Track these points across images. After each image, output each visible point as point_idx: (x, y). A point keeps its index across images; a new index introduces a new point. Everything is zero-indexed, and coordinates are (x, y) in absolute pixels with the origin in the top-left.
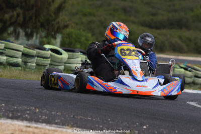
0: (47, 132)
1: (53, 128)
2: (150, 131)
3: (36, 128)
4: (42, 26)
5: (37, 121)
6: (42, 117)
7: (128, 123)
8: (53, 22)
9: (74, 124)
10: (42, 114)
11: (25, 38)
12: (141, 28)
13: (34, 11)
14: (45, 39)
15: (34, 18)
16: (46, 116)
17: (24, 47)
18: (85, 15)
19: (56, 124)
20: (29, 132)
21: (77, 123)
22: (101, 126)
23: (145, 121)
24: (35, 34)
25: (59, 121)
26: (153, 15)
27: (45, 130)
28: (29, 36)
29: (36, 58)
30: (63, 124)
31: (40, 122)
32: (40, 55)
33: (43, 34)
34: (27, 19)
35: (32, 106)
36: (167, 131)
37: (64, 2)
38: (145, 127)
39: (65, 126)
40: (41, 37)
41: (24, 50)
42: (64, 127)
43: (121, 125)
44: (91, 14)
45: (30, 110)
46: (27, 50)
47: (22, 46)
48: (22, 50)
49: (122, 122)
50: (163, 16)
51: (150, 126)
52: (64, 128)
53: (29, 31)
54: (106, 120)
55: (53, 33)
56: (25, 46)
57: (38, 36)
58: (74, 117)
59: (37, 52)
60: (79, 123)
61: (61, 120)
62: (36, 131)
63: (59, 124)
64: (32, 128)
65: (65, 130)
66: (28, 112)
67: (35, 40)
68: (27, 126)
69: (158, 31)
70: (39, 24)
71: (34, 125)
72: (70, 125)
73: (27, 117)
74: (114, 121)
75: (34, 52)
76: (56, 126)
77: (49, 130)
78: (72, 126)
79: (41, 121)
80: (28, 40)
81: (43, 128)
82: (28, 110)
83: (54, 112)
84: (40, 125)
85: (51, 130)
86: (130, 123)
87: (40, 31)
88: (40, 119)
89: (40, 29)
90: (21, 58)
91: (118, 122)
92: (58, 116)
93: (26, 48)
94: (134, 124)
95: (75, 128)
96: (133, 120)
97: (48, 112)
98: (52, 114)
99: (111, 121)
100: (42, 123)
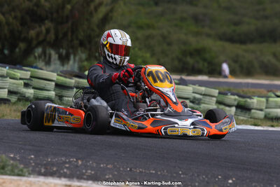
2: (238, 186)
3: (79, 186)
4: (82, 44)
5: (80, 178)
6: (86, 172)
7: (207, 177)
10: (86, 167)
11: (58, 62)
12: (219, 43)
13: (70, 24)
14: (85, 63)
15: (70, 34)
16: (92, 171)
17: (58, 75)
18: (140, 27)
19: (107, 180)
21: (135, 179)
23: (231, 173)
24: (72, 57)
25: (111, 176)
26: (236, 24)
28: (64, 59)
29: (75, 89)
31: (84, 179)
33: (84, 56)
34: (61, 35)
35: (72, 157)
37: (111, 11)
38: (230, 181)
40: (81, 60)
41: (57, 79)
43: (197, 180)
44: (149, 26)
45: (70, 162)
46: (62, 79)
47: (55, 74)
48: (55, 79)
49: (198, 176)
50: (249, 26)
52: (118, 186)
53: (64, 52)
54: (175, 173)
55: (97, 55)
56: (59, 73)
57: (77, 58)
58: (131, 170)
59: (76, 81)
61: (114, 175)
64: (74, 186)
66: (67, 166)
67: (72, 65)
68: (66, 185)
69: (243, 47)
70: (76, 42)
71: (76, 183)
73: (66, 173)
74: (186, 175)
75: (72, 81)
79: (85, 177)
80: (63, 65)
82: (66, 163)
83: (103, 164)
84: (84, 184)
86: (209, 176)
87: (79, 52)
88: (84, 174)
89: (79, 49)
90: (54, 90)
91: (193, 175)
92: (109, 169)
93: (61, 76)
94: (215, 178)
95: (133, 186)
96: (213, 172)
97: (95, 165)
98: (101, 167)
99: (183, 174)
100: (87, 180)
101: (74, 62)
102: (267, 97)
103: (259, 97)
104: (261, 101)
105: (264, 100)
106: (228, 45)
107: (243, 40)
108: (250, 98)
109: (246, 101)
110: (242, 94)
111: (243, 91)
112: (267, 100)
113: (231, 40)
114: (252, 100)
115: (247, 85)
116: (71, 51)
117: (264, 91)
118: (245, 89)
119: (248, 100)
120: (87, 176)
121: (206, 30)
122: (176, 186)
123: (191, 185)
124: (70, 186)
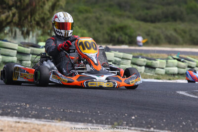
0: (36, 126)
1: (42, 123)
2: (138, 121)
3: (25, 123)
4: (38, 24)
5: (27, 116)
6: (32, 112)
7: (117, 115)
8: (48, 21)
9: (63, 118)
10: (32, 109)
11: (22, 37)
12: (136, 22)
13: (29, 10)
14: (41, 38)
15: (29, 17)
16: (35, 111)
17: (19, 45)
18: (81, 12)
19: (45, 118)
20: (18, 127)
21: (66, 117)
22: (90, 119)
23: (134, 112)
24: (31, 33)
25: (48, 115)
26: (148, 9)
27: (34, 124)
28: (25, 35)
29: (31, 55)
30: (53, 118)
31: (30, 117)
32: (34, 52)
33: (40, 32)
35: (23, 102)
36: (155, 120)
38: (133, 118)
39: (54, 119)
40: (37, 35)
41: (19, 48)
42: (53, 121)
43: (110, 117)
45: (21, 106)
46: (22, 49)
47: (17, 45)
48: (17, 48)
49: (111, 114)
50: (158, 10)
51: (138, 116)
52: (53, 122)
53: (25, 29)
54: (95, 112)
55: (49, 31)
57: (35, 34)
58: (63, 111)
59: (31, 50)
60: (68, 116)
61: (51, 114)
62: (25, 126)
63: (49, 119)
64: (21, 123)
65: (53, 124)
66: (18, 108)
68: (16, 122)
69: (153, 25)
70: (34, 23)
71: (23, 120)
72: (59, 119)
73: (17, 113)
74: (103, 113)
75: (29, 50)
76: (45, 120)
77: (38, 125)
78: (61, 120)
79: (30, 116)
80: (25, 38)
81: (32, 123)
82: (18, 106)
83: (44, 107)
84: (29, 120)
85: (40, 125)
86: (119, 115)
87: (36, 29)
88: (29, 114)
89: (36, 27)
90: (16, 56)
91: (108, 113)
92: (48, 110)
93: (21, 46)
94: (123, 115)
95: (64, 122)
96: (122, 111)
97: (38, 107)
98: (42, 109)
99: (100, 113)
100: (32, 118)
101: (33, 36)
102: (167, 59)
103: (161, 59)
104: (162, 63)
105: (165, 61)
106: (142, 24)
107: (154, 20)
108: (155, 60)
109: (152, 63)
110: (150, 57)
111: (151, 55)
112: (167, 62)
113: (145, 20)
114: (156, 62)
115: (154, 51)
117: (165, 56)
119: (154, 62)
120: (33, 115)
121: (127, 13)
122: (94, 121)
123: (105, 121)
124: (19, 122)
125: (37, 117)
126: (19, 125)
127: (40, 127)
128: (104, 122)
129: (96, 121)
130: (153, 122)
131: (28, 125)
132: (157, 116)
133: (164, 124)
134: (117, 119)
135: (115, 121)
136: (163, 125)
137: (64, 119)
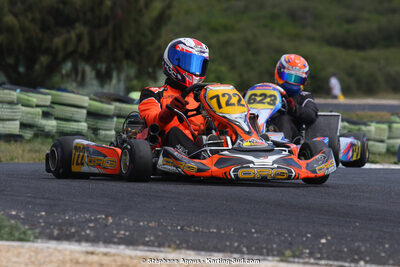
0: (128, 260)
1: (139, 253)
2: (333, 248)
3: (105, 254)
4: (128, 56)
5: (108, 241)
6: (118, 233)
7: (290, 235)
8: (149, 48)
9: (181, 243)
10: (119, 226)
11: (95, 82)
12: (327, 49)
13: (110, 27)
14: (135, 82)
15: (110, 41)
16: (126, 231)
17: (91, 99)
18: (214, 30)
19: (146, 244)
20: (91, 264)
21: (187, 242)
22: (236, 244)
23: (325, 230)
24: (115, 74)
25: (152, 238)
26: (350, 21)
27: (123, 257)
28: (103, 77)
29: (115, 119)
30: (161, 243)
31: (114, 243)
32: (122, 113)
33: (132, 72)
34: (98, 44)
35: (100, 213)
36: (368, 245)
37: (169, 7)
38: (323, 241)
39: (164, 247)
40: (128, 79)
41: (90, 105)
42: (162, 249)
43: (277, 240)
44: (226, 28)
45: (96, 220)
46: (98, 105)
47: (87, 98)
48: (86, 105)
49: (279, 234)
50: (369, 23)
51: (333, 238)
52: (161, 252)
53: (103, 67)
54: (246, 231)
55: (150, 70)
56: (92, 96)
57: (123, 76)
58: (182, 229)
59: (116, 107)
60: (191, 239)
61: (157, 237)
62: (105, 260)
63: (153, 245)
64: (98, 254)
65: (162, 255)
66: (92, 225)
67: (115, 85)
68: (87, 253)
69: (362, 54)
70: (120, 53)
71: (101, 249)
72: (173, 246)
73: (88, 235)
74: (262, 233)
75: (111, 108)
76: (146, 248)
77: (131, 257)
78: (178, 247)
79: (116, 240)
81: (119, 255)
82: (90, 221)
83: (143, 221)
84: (112, 249)
85: (136, 257)
86: (294, 235)
87: (125, 67)
88: (114, 236)
89: (125, 63)
90: (86, 121)
91: (272, 233)
92: (152, 228)
93: (95, 100)
94: (302, 236)
95: (183, 251)
96: (301, 228)
97: (131, 223)
98: (140, 226)
99: (256, 232)
100: (119, 243)
101: (119, 80)
102: (390, 123)
103: (378, 122)
104: (380, 129)
105: (385, 126)
106: (339, 52)
107: (361, 44)
108: (365, 124)
109: (359, 130)
110: (355, 119)
111: (357, 115)
112: (390, 127)
113: (344, 44)
114: (368, 128)
115: (363, 107)
116: (113, 65)
117: (386, 115)
118: (360, 113)
119: (363, 128)
120: (119, 238)
121: (309, 31)
122: (245, 249)
123: (266, 248)
124: (92, 253)
125: (130, 242)
126: (95, 258)
127: (135, 261)
128: (265, 251)
129: (248, 248)
130: (363, 249)
131: (111, 259)
132: (371, 237)
133: (385, 252)
134: (291, 244)
135: (286, 248)
136: (383, 254)
137: (184, 245)
